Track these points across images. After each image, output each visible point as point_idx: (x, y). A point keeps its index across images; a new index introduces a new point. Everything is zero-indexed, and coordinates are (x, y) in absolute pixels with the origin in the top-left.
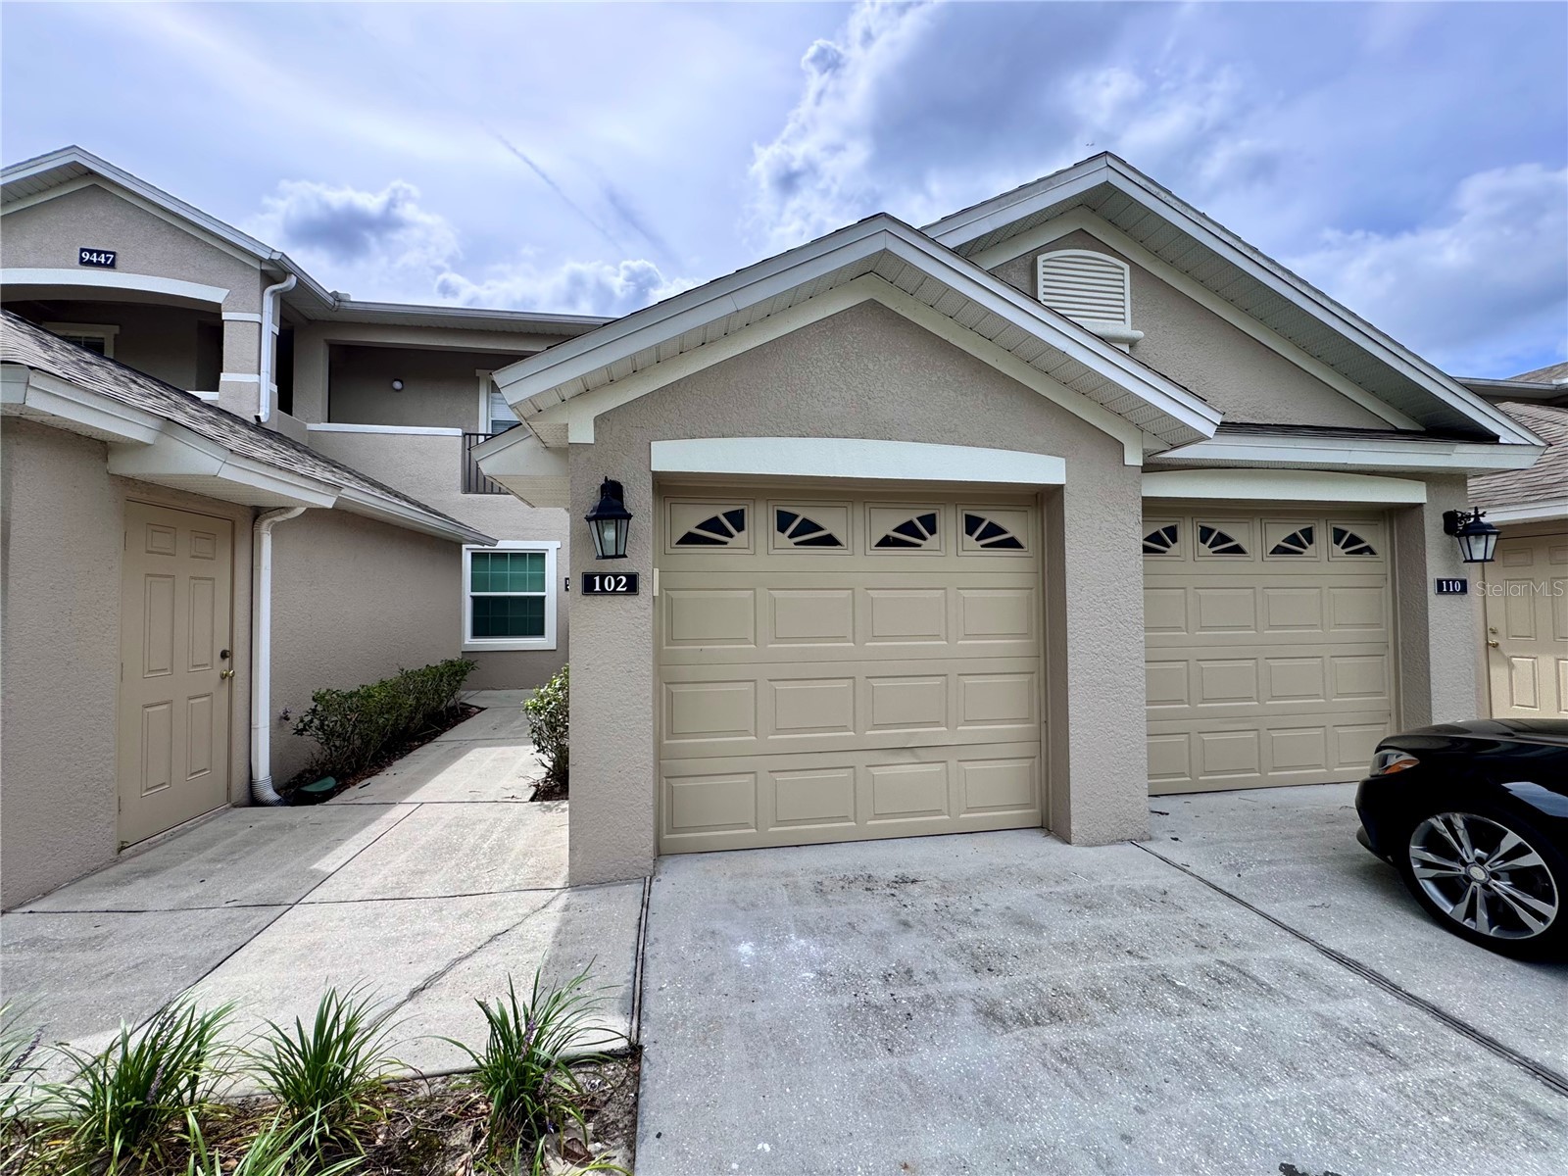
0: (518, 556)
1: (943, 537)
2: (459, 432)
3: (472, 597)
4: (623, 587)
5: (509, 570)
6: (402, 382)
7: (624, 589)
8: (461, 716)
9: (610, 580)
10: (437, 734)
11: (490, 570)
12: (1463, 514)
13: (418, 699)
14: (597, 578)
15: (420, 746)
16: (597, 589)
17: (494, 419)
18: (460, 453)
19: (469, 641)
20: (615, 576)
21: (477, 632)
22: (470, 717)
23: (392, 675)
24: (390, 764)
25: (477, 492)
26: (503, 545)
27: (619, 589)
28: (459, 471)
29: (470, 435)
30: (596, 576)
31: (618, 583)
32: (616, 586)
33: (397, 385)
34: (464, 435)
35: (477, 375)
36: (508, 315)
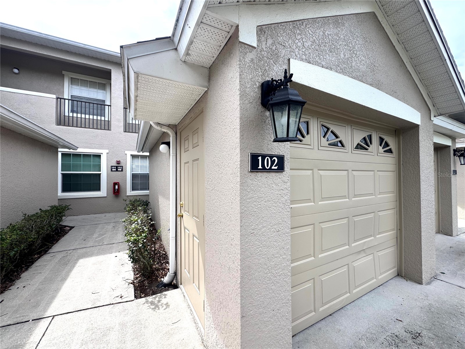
0: (87, 156)
1: (374, 145)
2: (54, 96)
3: (62, 174)
4: (275, 166)
5: (82, 162)
6: (18, 70)
7: (276, 168)
8: (60, 233)
9: (268, 159)
10: (49, 248)
11: (72, 161)
12: (459, 150)
13: (38, 232)
14: (260, 158)
15: (39, 258)
16: (260, 167)
17: (72, 95)
18: (55, 106)
19: (61, 194)
20: (271, 157)
21: (64, 190)
22: (67, 233)
23: (17, 219)
24: (18, 277)
25: (64, 125)
26: (80, 150)
27: (273, 168)
28: (54, 115)
29: (61, 99)
30: (259, 156)
31: (273, 162)
32: (271, 166)
33: (16, 71)
34: (57, 98)
35: (63, 73)
36: (83, 45)
